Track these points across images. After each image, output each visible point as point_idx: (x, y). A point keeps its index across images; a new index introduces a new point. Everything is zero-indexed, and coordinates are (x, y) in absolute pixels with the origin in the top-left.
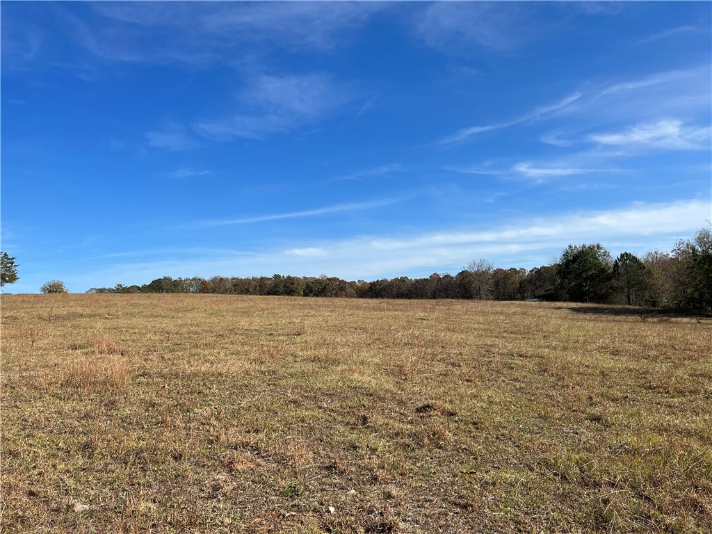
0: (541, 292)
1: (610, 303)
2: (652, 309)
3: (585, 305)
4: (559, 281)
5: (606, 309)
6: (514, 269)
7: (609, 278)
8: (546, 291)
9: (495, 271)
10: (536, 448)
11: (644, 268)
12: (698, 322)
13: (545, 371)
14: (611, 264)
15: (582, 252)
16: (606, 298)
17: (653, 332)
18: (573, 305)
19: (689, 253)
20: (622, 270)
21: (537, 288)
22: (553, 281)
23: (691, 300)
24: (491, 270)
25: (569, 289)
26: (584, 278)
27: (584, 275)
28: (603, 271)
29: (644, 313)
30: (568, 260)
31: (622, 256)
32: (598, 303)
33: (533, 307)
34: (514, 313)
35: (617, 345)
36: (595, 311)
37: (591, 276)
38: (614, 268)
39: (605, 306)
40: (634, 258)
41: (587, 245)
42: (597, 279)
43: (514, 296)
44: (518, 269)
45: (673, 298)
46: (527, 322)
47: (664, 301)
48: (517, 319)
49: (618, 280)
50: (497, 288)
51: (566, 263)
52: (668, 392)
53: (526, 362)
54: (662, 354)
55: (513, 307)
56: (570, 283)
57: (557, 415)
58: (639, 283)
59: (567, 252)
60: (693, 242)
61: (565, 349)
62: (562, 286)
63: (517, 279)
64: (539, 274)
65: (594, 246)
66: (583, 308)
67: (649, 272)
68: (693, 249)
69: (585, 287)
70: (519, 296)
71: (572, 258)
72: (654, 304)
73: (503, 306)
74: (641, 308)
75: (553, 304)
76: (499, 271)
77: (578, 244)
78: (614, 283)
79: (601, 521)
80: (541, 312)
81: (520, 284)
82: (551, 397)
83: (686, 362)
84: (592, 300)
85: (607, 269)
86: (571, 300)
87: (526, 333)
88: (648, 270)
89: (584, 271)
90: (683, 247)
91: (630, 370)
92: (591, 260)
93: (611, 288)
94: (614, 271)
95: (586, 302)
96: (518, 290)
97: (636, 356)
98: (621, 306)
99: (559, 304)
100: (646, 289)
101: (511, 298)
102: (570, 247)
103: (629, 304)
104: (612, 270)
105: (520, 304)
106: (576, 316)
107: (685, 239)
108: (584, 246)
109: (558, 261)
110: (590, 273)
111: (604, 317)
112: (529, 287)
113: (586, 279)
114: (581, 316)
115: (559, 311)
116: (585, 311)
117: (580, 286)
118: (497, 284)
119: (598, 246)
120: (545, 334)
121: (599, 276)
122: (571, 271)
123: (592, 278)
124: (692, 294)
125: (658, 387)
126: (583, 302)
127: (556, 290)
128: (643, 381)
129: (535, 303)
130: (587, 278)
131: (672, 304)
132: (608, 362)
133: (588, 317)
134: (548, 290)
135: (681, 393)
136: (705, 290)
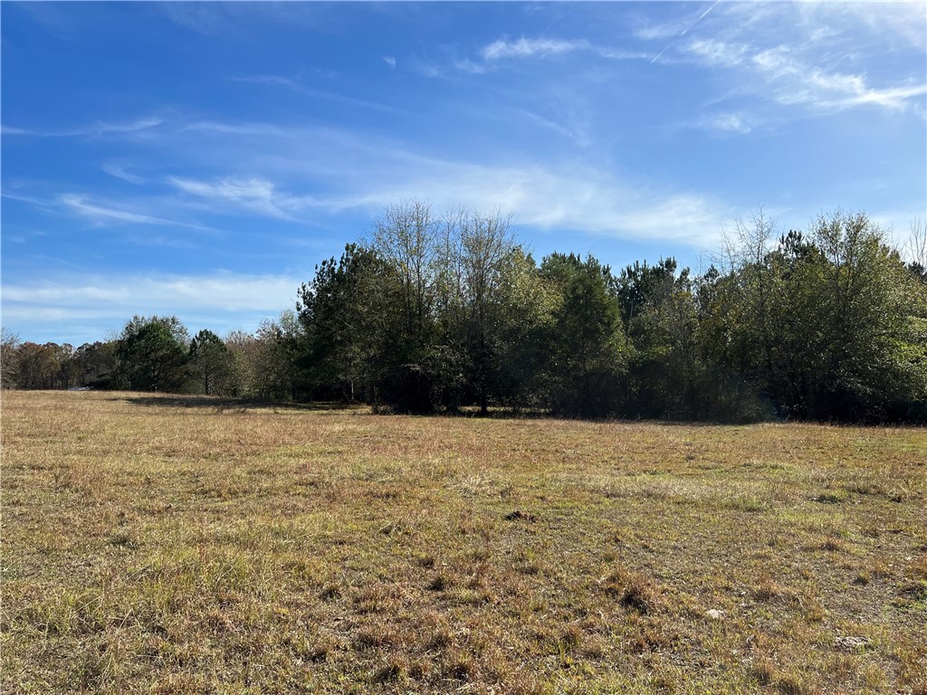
0: (92, 378)
1: (183, 393)
2: (233, 399)
3: (151, 395)
4: (119, 363)
5: (176, 400)
6: (53, 344)
7: (184, 361)
8: (99, 377)
9: (21, 345)
10: (21, 597)
11: (226, 350)
12: (276, 413)
13: (67, 486)
14: (188, 343)
15: (152, 325)
16: (179, 386)
17: (219, 426)
18: (135, 395)
19: (274, 335)
20: (199, 351)
21: (88, 372)
22: (110, 363)
23: (274, 388)
24: (15, 344)
25: (132, 375)
26: (152, 360)
27: (152, 355)
28: (177, 351)
29: (221, 404)
30: (132, 335)
31: (201, 334)
32: (168, 392)
33: (75, 398)
34: (45, 408)
35: (175, 444)
36: (161, 402)
37: (161, 357)
38: (191, 348)
39: (176, 396)
40: (215, 337)
41: (160, 317)
42: (170, 362)
43: (52, 384)
44: (60, 345)
45: (256, 386)
46: (58, 419)
47: (246, 389)
48: (44, 416)
49: (195, 363)
50: (23, 371)
51: (129, 339)
52: (220, 496)
53: (39, 476)
54: (225, 451)
55: (43, 399)
56: (133, 366)
57: (67, 545)
58: (219, 368)
59: (131, 325)
60: (278, 323)
61: (106, 453)
62: (122, 370)
63: (56, 359)
64: (92, 352)
65: (167, 320)
66: (148, 398)
67: (231, 356)
68: (278, 330)
69: (154, 371)
70: (59, 383)
71: (137, 334)
72: (235, 393)
73: (29, 398)
74: (218, 397)
75: (106, 394)
76: (27, 347)
77: (147, 315)
78: (190, 366)
79: (91, 675)
80: (87, 405)
81: (63, 366)
82: (64, 522)
83: (248, 459)
84: (161, 389)
85: (182, 349)
86: (133, 389)
87: (52, 435)
88: (230, 352)
89: (153, 351)
90: (269, 329)
91: (184, 474)
92: (163, 337)
93: (186, 373)
94: (191, 352)
95: (154, 390)
96: (58, 374)
97: (195, 456)
98: (195, 396)
99: (115, 394)
100: (226, 375)
101: (46, 386)
102: (136, 318)
103: (207, 394)
104: (188, 351)
105: (56, 395)
106: (134, 408)
107: (270, 318)
108: (155, 319)
109: (119, 337)
110: (161, 354)
111: (172, 410)
112: (76, 371)
113: (154, 362)
114: (143, 409)
115: (114, 403)
116: (149, 402)
117: (147, 370)
118: (24, 366)
119: (173, 320)
120: (81, 435)
121: (172, 358)
122: (136, 351)
123: (163, 359)
124: (275, 381)
125: (211, 490)
126: (148, 390)
127: (114, 375)
128: (194, 486)
129: (79, 393)
130: (157, 360)
131: (254, 393)
132: (157, 466)
133: (150, 409)
134: (103, 375)
135: (234, 494)
136: (287, 377)
